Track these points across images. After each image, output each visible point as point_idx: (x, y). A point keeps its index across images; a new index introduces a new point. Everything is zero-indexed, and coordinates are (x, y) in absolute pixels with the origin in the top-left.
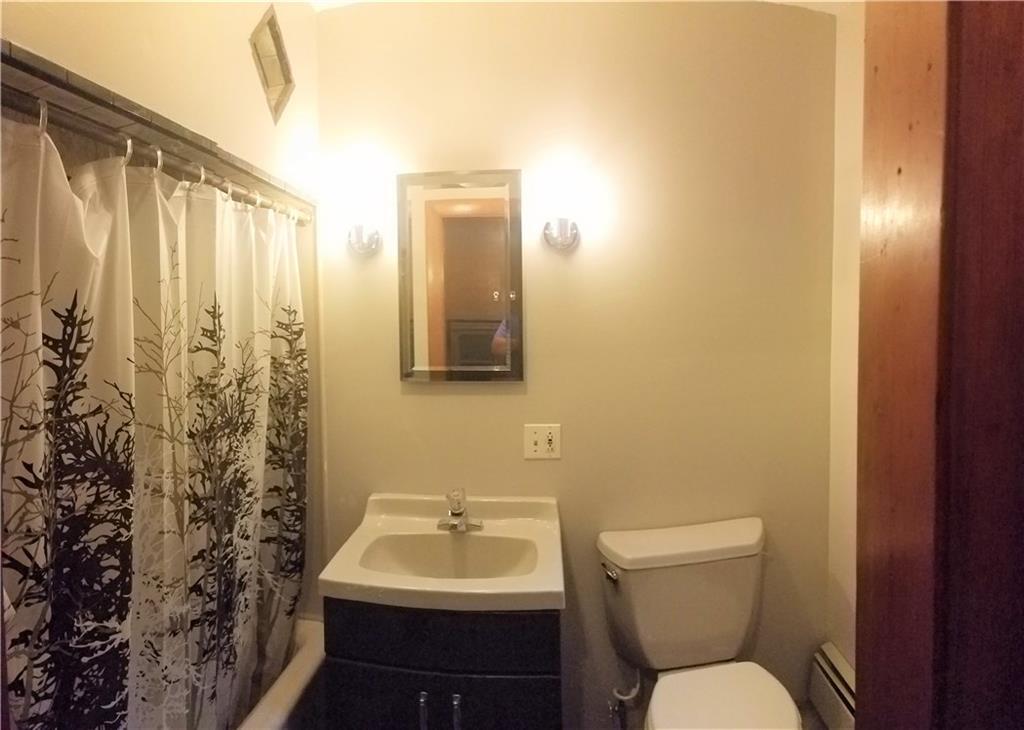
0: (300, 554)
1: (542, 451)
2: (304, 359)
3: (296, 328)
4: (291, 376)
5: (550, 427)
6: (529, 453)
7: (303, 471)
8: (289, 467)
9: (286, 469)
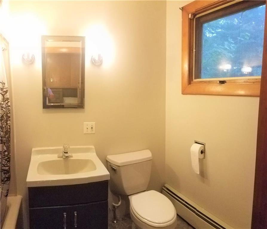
0: (9, 174)
1: (90, 131)
2: (9, 102)
3: (5, 90)
4: (4, 108)
5: (92, 123)
6: (85, 132)
7: (9, 144)
8: (4, 143)
9: (3, 144)
